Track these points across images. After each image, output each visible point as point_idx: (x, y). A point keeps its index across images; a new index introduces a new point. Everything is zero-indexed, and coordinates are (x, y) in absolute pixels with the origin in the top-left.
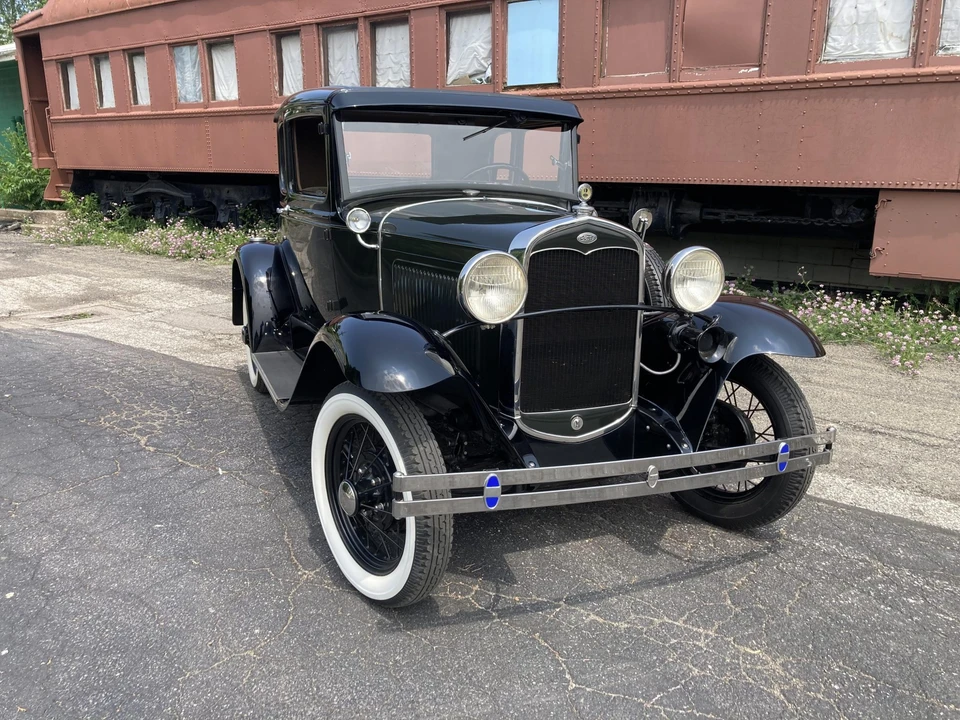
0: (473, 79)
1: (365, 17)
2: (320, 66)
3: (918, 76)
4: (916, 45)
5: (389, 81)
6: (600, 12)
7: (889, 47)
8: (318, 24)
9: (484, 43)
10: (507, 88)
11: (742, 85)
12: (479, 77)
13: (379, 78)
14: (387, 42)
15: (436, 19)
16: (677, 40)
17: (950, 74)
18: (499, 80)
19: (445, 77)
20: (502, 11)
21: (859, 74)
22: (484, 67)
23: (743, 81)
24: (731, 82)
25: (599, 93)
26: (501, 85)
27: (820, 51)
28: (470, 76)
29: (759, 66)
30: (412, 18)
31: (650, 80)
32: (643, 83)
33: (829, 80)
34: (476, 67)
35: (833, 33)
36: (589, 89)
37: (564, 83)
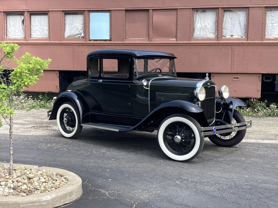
0: (75, 36)
1: (28, 11)
2: (4, 27)
3: (219, 43)
4: (217, 35)
5: (38, 35)
6: (124, 19)
7: (210, 35)
8: (4, 12)
9: (81, 24)
10: (90, 40)
11: (172, 43)
12: (78, 36)
13: (32, 33)
14: (36, 21)
15: (61, 15)
16: (151, 29)
17: (227, 43)
18: (87, 37)
19: (64, 35)
20: (88, 15)
21: (204, 42)
22: (81, 33)
23: (172, 42)
24: (168, 42)
25: (126, 43)
26: (88, 39)
27: (193, 35)
28: (75, 35)
29: (176, 38)
30: (51, 14)
31: (142, 40)
32: (140, 41)
33: (196, 43)
34: (77, 32)
35: (196, 31)
36: (122, 42)
37: (112, 40)
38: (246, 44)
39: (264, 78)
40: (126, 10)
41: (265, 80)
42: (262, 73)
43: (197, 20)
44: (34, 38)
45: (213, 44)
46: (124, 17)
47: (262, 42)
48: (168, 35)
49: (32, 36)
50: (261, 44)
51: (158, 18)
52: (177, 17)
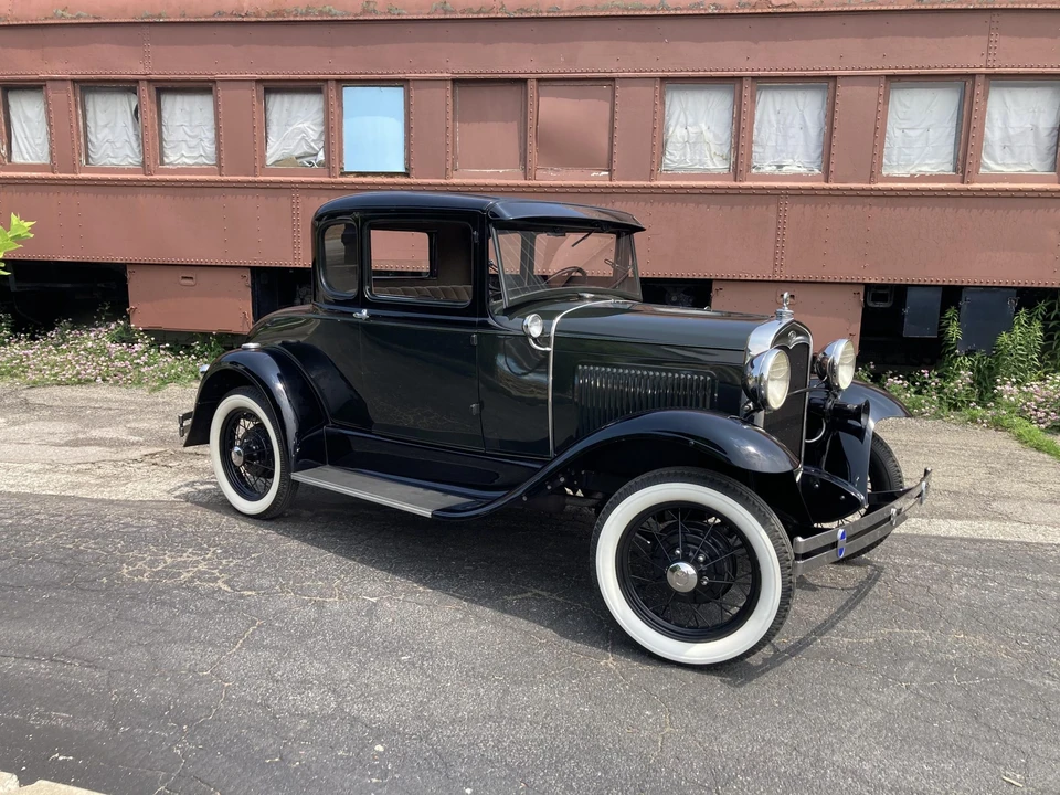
0: (299, 161)
1: (149, 81)
2: (78, 129)
3: (740, 188)
4: (736, 163)
5: (183, 155)
6: (450, 109)
7: (715, 165)
8: (74, 81)
9: (315, 125)
10: (343, 174)
11: (596, 187)
12: (308, 159)
13: (167, 152)
14: (178, 112)
15: (253, 93)
16: (531, 141)
17: (764, 188)
18: (335, 164)
19: (263, 157)
20: (337, 94)
21: (694, 183)
22: (314, 149)
23: (597, 183)
24: (586, 183)
25: (454, 185)
26: (338, 169)
27: (660, 163)
28: (297, 158)
29: (609, 171)
30: (221, 91)
31: (498, 176)
32: (499, 178)
33: (670, 187)
34: (304, 149)
35: (670, 148)
36: (442, 181)
37: (413, 173)
38: (822, 193)
39: (870, 296)
40: (455, 81)
41: (871, 304)
42: (867, 281)
43: (675, 116)
44: (171, 167)
45: (723, 191)
46: (450, 101)
47: (873, 186)
48: (585, 161)
49: (166, 160)
50: (868, 193)
51: (553, 108)
52: (613, 105)
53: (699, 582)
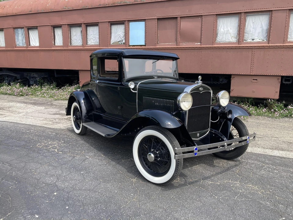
0: (119, 43)
1: (84, 23)
2: (69, 37)
3: (240, 47)
4: (239, 39)
5: (92, 42)
6: (156, 27)
7: (232, 40)
8: (68, 25)
9: (123, 33)
10: (129, 46)
11: (196, 47)
12: (121, 42)
13: (88, 41)
14: (91, 31)
15: (108, 25)
16: (178, 35)
17: (247, 47)
18: (127, 43)
19: (110, 42)
20: (128, 24)
21: (225, 46)
22: (122, 39)
23: (197, 46)
24: (193, 46)
25: (157, 48)
26: (128, 44)
27: (215, 40)
29: (200, 42)
30: (100, 24)
31: (171, 45)
32: (169, 46)
33: (218, 47)
34: (120, 39)
35: (219, 35)
36: (154, 47)
37: (147, 45)
38: (267, 47)
39: (284, 80)
40: (158, 19)
41: (284, 82)
42: (282, 75)
43: (221, 25)
44: (89, 45)
45: (235, 48)
46: (156, 25)
47: (284, 45)
48: (194, 40)
49: (88, 44)
50: (282, 47)
51: (185, 25)
52: (202, 23)
53: (155, 160)
